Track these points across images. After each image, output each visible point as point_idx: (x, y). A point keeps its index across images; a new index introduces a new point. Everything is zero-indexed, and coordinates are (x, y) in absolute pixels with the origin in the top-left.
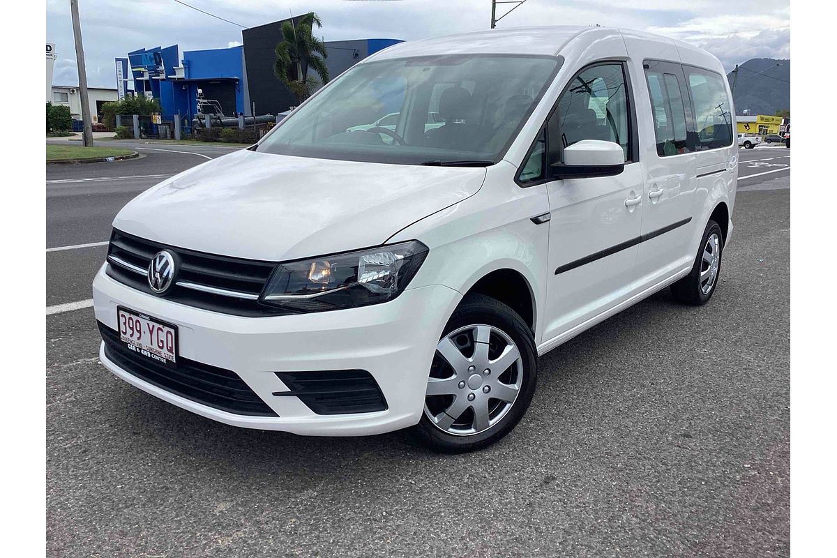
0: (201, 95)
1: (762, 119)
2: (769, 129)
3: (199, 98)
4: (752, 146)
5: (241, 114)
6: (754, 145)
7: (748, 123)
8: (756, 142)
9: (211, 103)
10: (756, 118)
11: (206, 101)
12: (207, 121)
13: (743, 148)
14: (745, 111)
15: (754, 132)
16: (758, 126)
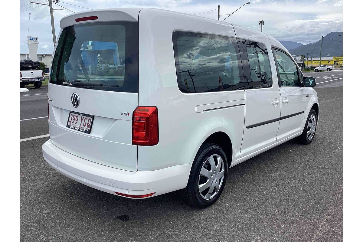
0: (99, 56)
1: (335, 58)
2: (338, 62)
3: (99, 58)
4: (330, 70)
5: (116, 64)
6: (331, 70)
7: (329, 60)
8: (332, 68)
9: (104, 60)
10: (333, 58)
11: (101, 59)
12: (102, 67)
13: (327, 71)
14: (328, 55)
15: (332, 64)
16: (334, 61)
